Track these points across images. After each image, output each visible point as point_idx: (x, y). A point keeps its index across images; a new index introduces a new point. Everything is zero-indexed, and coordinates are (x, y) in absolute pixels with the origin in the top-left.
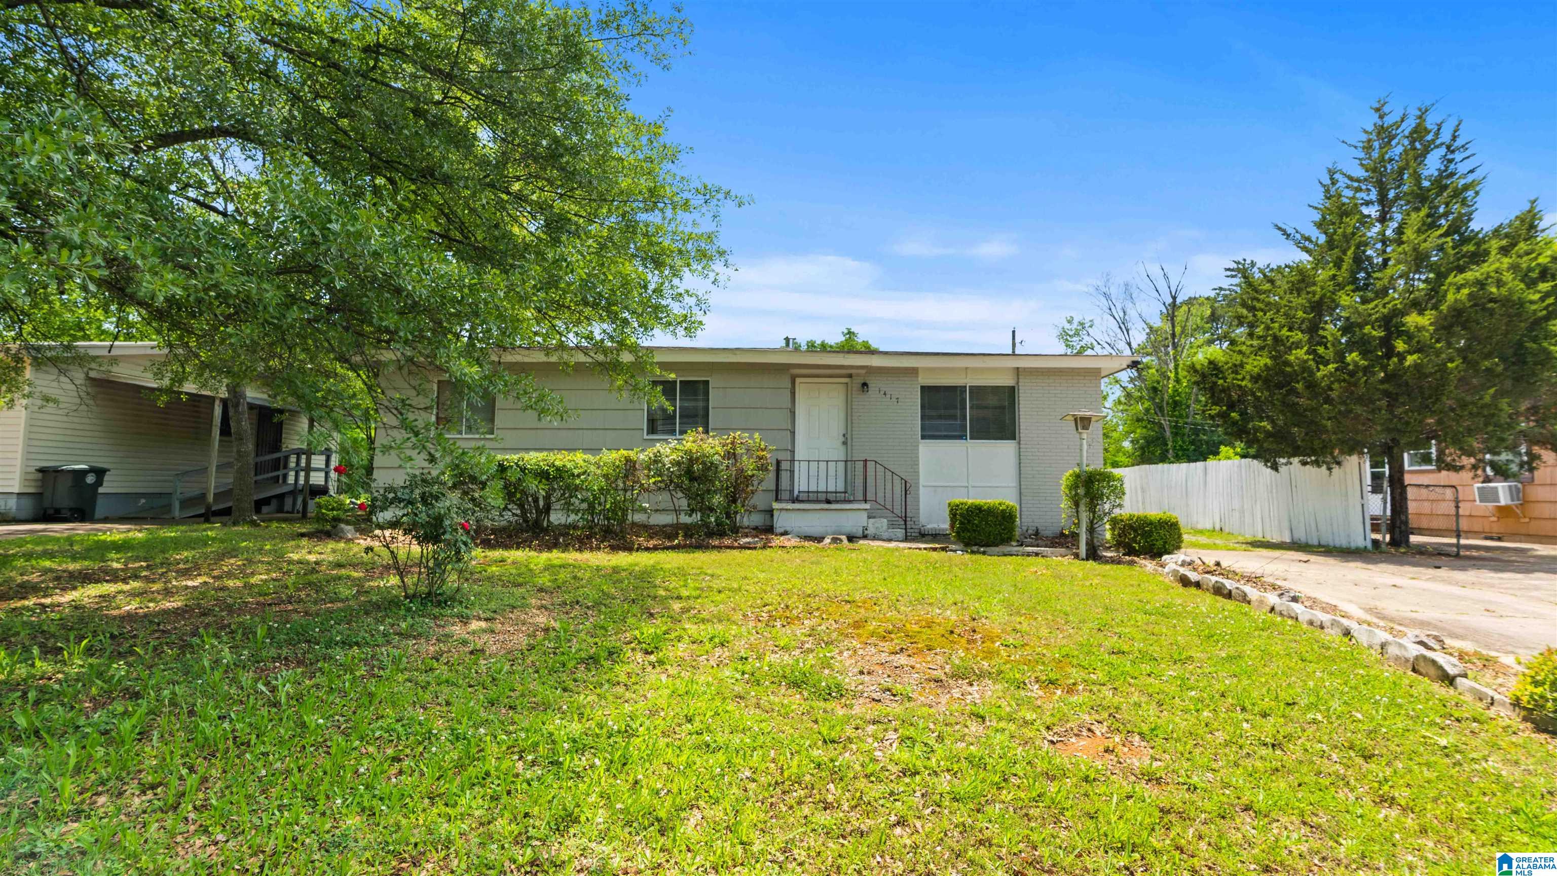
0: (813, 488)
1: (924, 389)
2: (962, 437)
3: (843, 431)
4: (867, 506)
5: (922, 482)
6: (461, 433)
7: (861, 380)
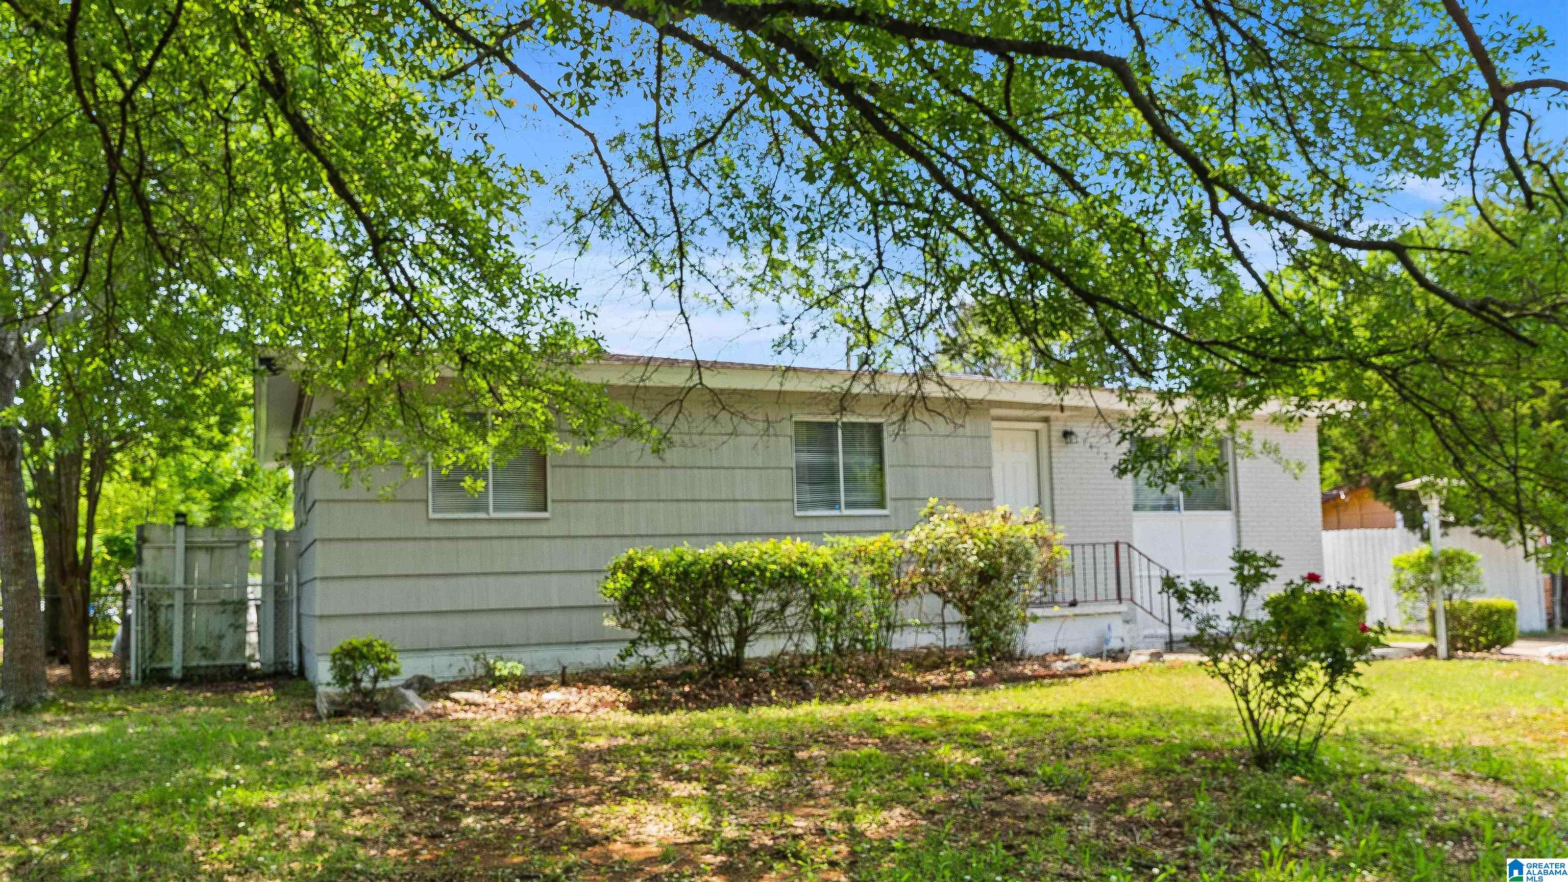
2: (1172, 507)
3: (1034, 500)
4: (1124, 607)
6: (486, 510)
7: (1061, 427)
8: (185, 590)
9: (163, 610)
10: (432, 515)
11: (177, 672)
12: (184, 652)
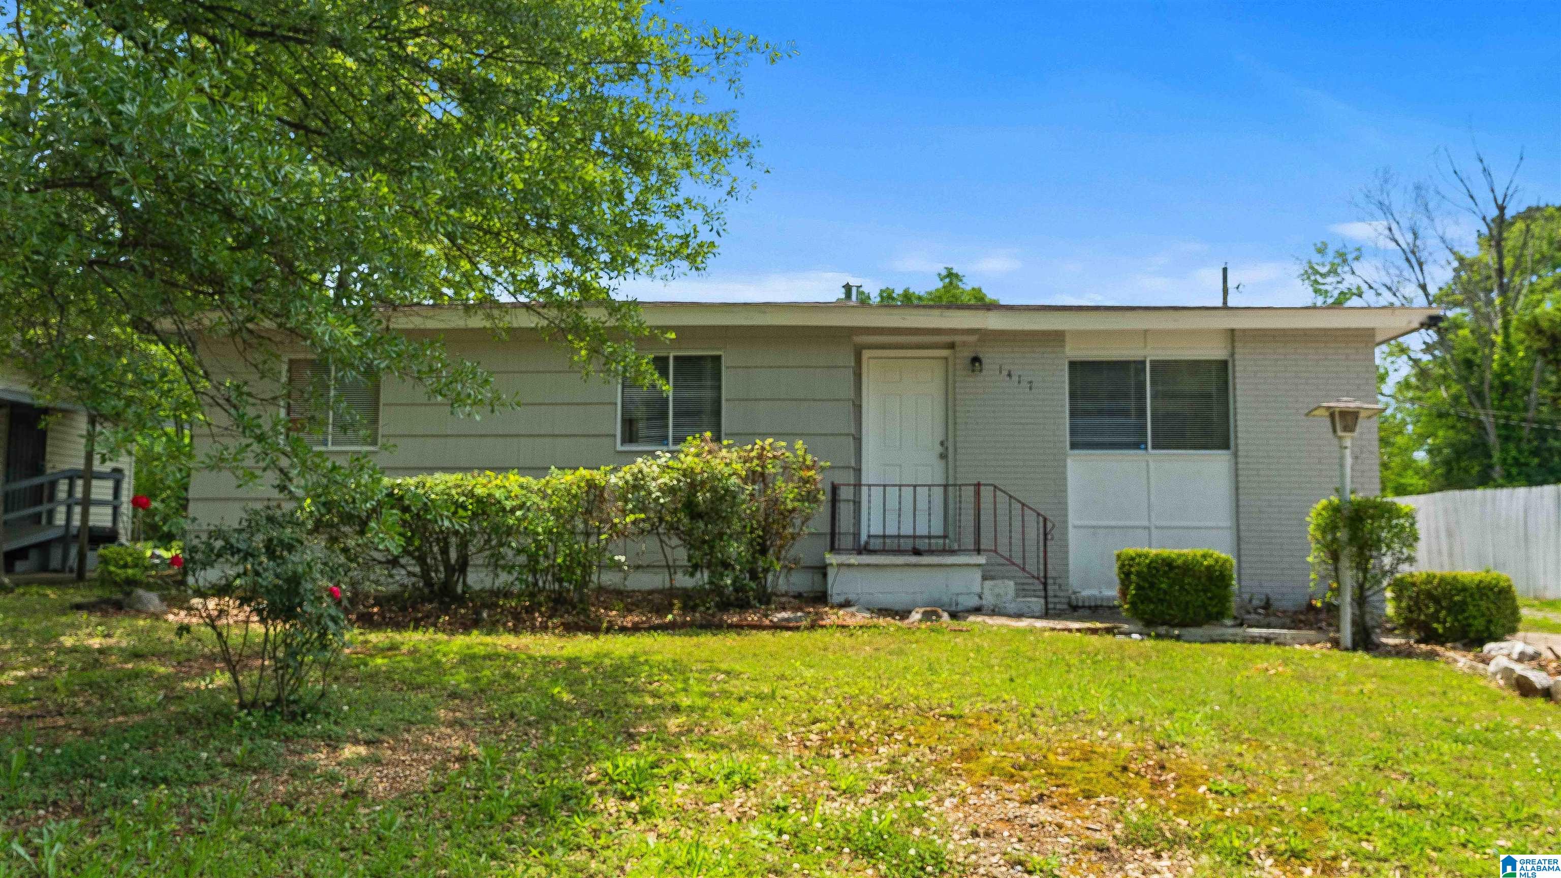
0: (892, 530)
1: (1074, 365)
2: (1138, 445)
3: (940, 437)
4: (981, 560)
5: (1072, 520)
7: (968, 354)
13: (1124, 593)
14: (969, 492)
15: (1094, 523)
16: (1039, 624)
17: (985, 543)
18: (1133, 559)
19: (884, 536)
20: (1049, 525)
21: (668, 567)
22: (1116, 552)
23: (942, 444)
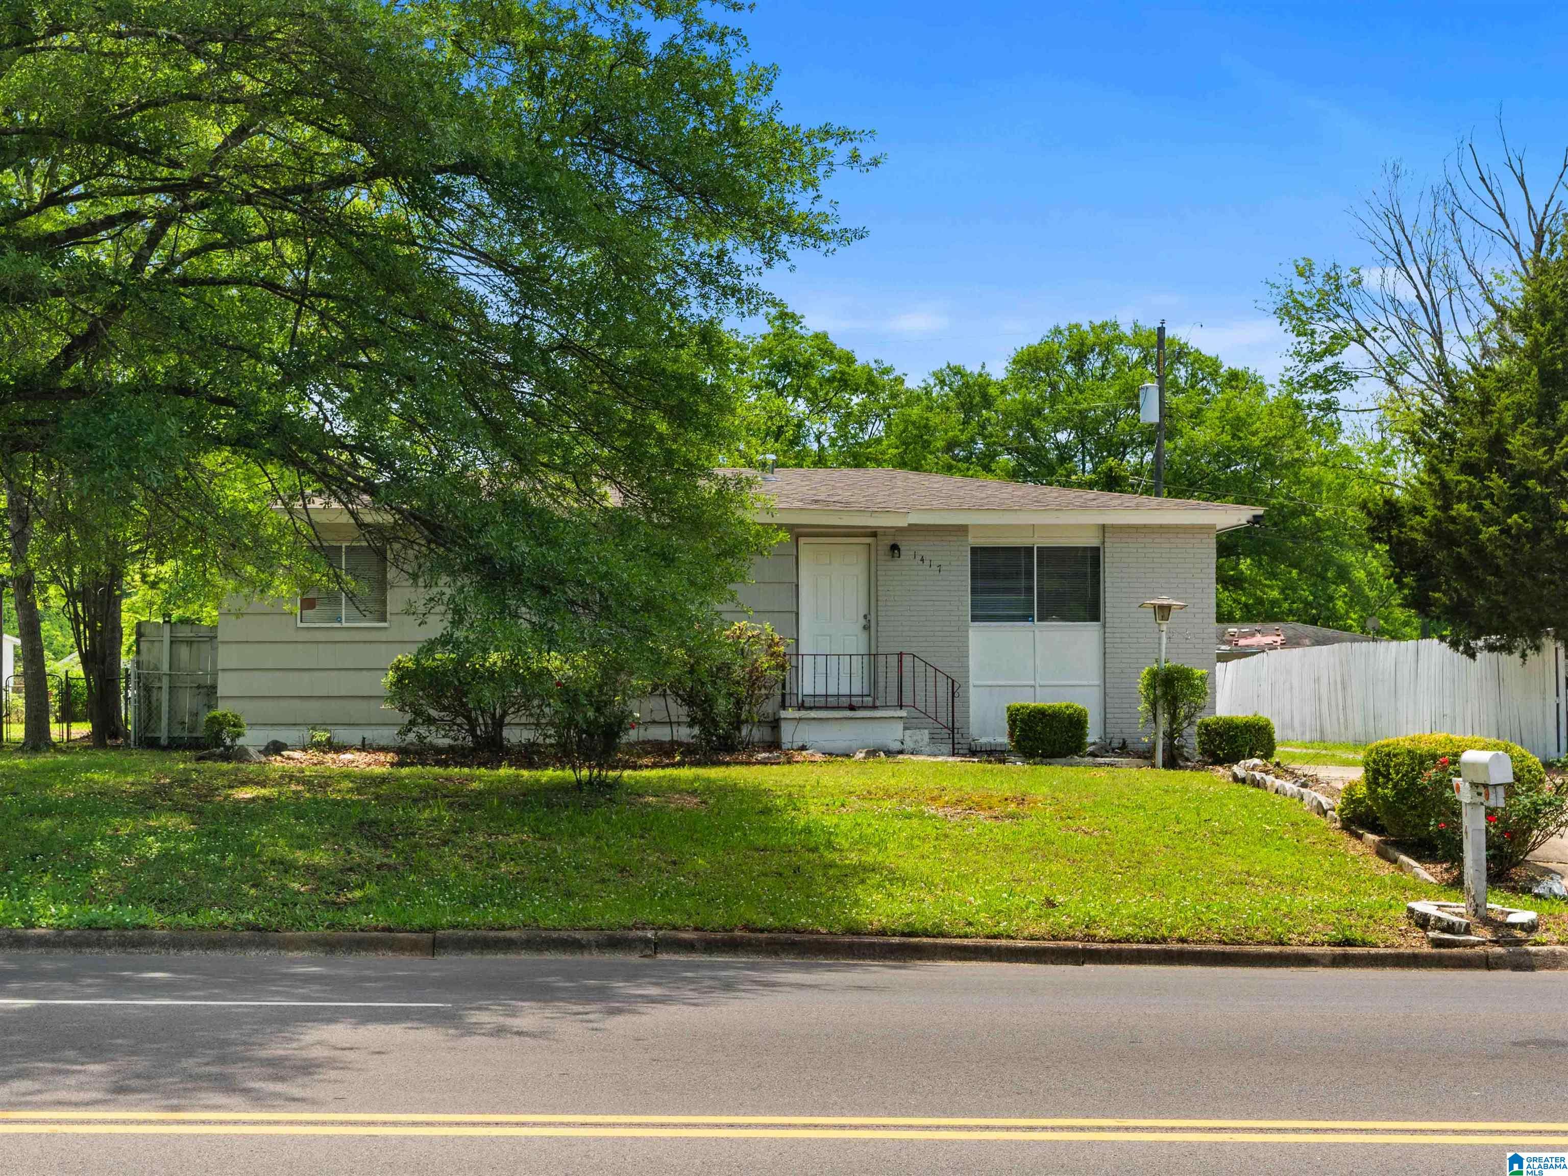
0: (832, 690)
1: (975, 551)
2: (1027, 618)
3: (863, 611)
4: (903, 713)
5: (972, 681)
6: (340, 622)
7: (889, 541)
8: (170, 675)
9: (155, 691)
10: (300, 625)
11: (164, 741)
12: (169, 725)
13: (1011, 735)
14: (893, 660)
15: (989, 683)
16: (951, 759)
17: (907, 700)
18: (1018, 710)
19: (827, 696)
20: (956, 685)
21: (671, 723)
22: (1007, 705)
23: (865, 617)
